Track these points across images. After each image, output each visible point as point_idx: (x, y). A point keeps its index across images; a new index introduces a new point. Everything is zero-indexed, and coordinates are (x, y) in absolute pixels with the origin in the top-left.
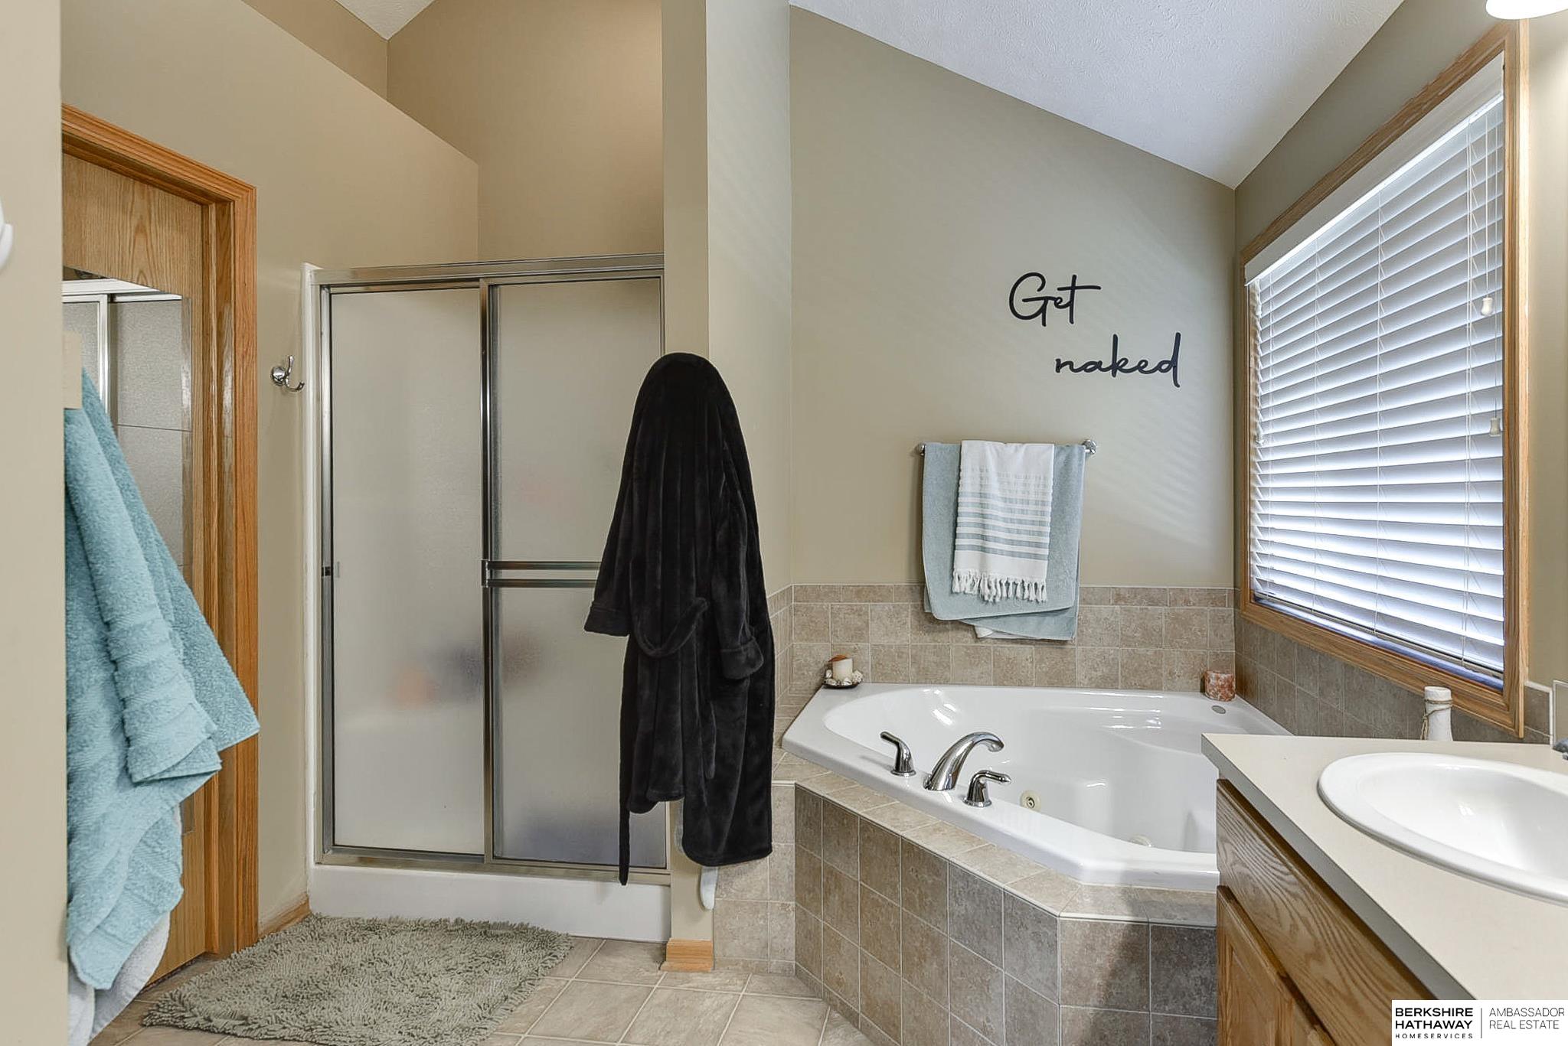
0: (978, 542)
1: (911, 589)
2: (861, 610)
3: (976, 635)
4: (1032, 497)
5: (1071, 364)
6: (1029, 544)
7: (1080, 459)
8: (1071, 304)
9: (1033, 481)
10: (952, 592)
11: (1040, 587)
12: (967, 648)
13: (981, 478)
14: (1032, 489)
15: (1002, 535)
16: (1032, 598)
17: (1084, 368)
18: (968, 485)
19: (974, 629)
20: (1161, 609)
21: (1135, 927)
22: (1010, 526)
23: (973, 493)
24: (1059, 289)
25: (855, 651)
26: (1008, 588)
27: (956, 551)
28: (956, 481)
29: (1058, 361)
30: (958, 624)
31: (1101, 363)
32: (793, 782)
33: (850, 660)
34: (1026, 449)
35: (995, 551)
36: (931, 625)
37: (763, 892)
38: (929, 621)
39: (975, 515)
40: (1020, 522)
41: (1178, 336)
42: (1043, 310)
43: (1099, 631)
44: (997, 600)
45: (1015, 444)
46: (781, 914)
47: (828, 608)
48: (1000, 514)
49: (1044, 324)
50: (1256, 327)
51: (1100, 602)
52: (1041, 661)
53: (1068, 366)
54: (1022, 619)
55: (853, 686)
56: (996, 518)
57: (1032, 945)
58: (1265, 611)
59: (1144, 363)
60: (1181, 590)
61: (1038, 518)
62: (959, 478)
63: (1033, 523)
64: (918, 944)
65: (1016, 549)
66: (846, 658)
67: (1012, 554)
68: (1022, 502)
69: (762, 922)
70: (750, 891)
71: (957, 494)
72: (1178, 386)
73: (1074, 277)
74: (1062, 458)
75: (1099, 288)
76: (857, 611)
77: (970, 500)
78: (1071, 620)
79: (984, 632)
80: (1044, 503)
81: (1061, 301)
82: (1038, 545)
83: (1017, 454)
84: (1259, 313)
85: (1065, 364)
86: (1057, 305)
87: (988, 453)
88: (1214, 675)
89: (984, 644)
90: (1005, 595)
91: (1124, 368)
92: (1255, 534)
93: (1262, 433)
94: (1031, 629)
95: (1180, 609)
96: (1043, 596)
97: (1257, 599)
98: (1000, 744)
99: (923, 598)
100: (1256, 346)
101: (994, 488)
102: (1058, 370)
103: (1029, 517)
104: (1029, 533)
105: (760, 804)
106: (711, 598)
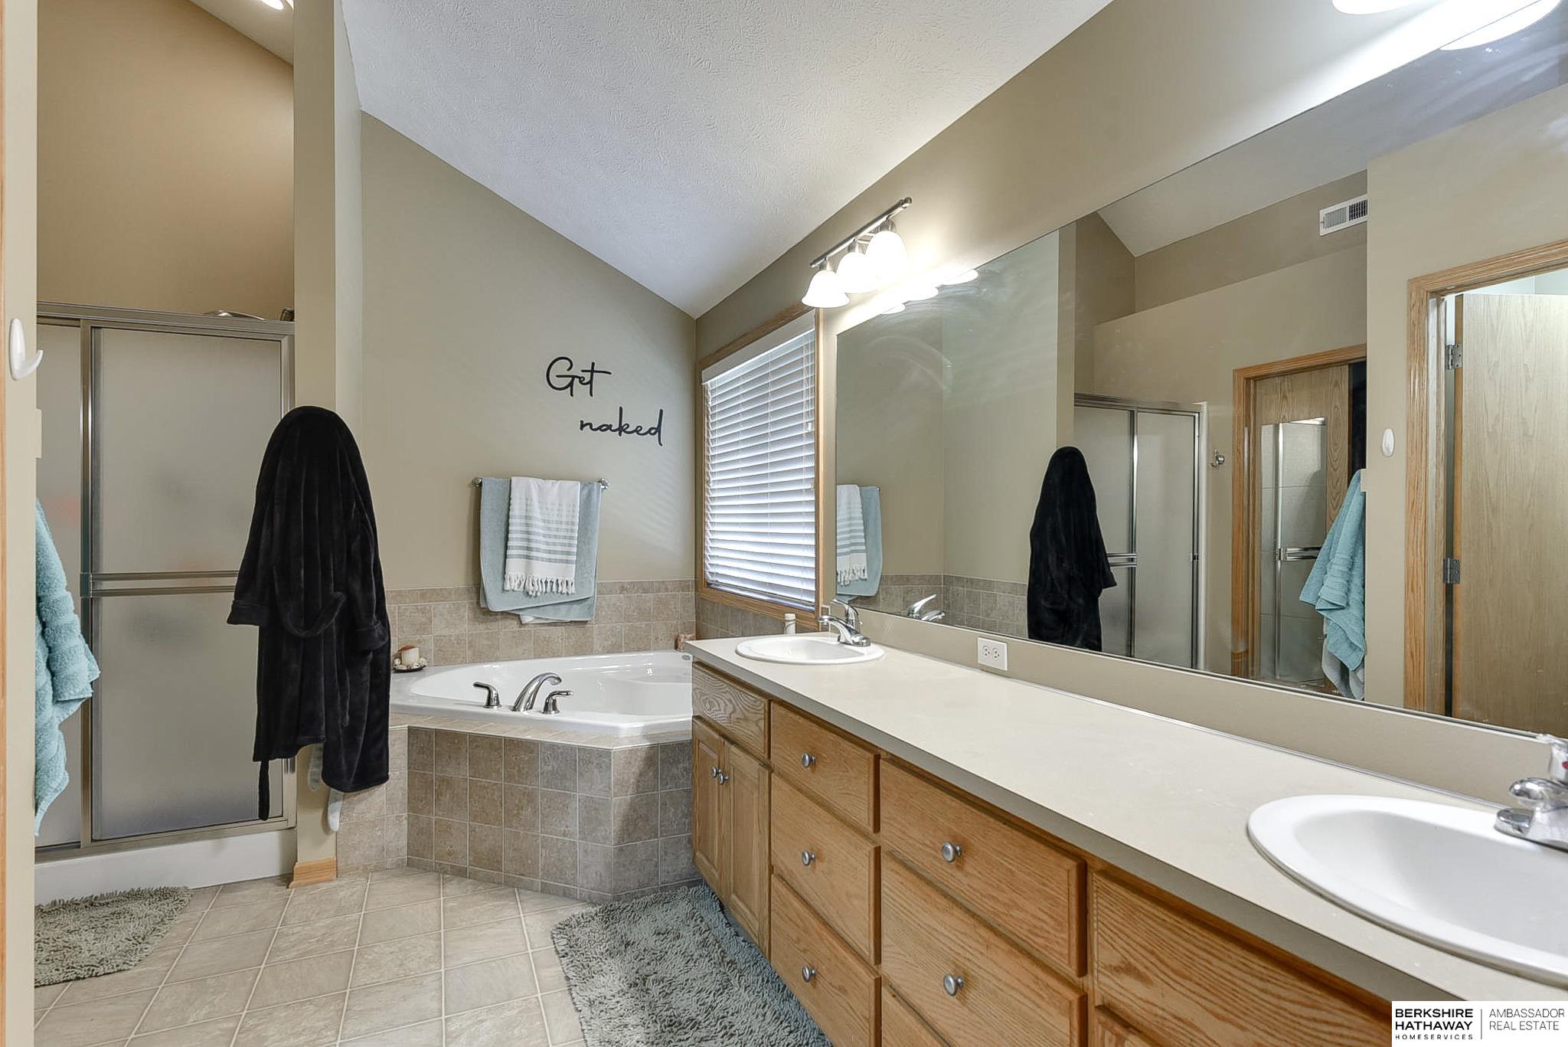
0: (525, 552)
1: (469, 590)
2: (425, 608)
3: (521, 622)
4: (564, 519)
5: (591, 425)
6: (562, 553)
7: (598, 493)
8: (590, 382)
9: (565, 507)
10: (503, 589)
11: (570, 583)
12: (514, 632)
13: (527, 505)
14: (565, 513)
15: (543, 547)
16: (564, 591)
17: (599, 428)
18: (517, 510)
19: (519, 619)
20: (651, 595)
21: (652, 747)
22: (548, 540)
23: (521, 516)
24: (583, 371)
25: (419, 642)
26: (546, 586)
27: (507, 560)
28: (507, 507)
29: (582, 422)
30: (506, 614)
31: (611, 426)
32: (407, 726)
33: (417, 649)
34: (560, 485)
35: (537, 559)
36: (484, 617)
37: (381, 810)
38: (484, 613)
39: (522, 532)
40: (556, 537)
41: (661, 411)
42: (571, 385)
43: (609, 613)
44: (539, 594)
45: (551, 481)
46: (395, 824)
47: (395, 609)
48: (541, 531)
49: (572, 395)
50: (708, 412)
51: (610, 592)
52: (569, 638)
53: (588, 426)
54: (557, 607)
55: (420, 669)
56: (538, 534)
57: (596, 771)
58: (712, 591)
59: (639, 429)
60: (663, 582)
61: (569, 534)
62: (510, 505)
63: (565, 537)
64: (517, 801)
65: (553, 556)
66: (413, 647)
67: (550, 560)
68: (557, 522)
69: (379, 833)
70: (369, 812)
71: (508, 517)
72: (661, 445)
73: (593, 364)
74: (585, 492)
75: (610, 373)
76: (421, 609)
77: (518, 521)
78: (591, 607)
79: (527, 619)
80: (573, 523)
81: (584, 380)
82: (568, 553)
83: (553, 488)
84: (710, 403)
85: (587, 424)
86: (581, 382)
87: (532, 486)
88: (683, 636)
89: (526, 628)
90: (544, 590)
91: (627, 430)
92: (708, 543)
93: (712, 479)
94: (564, 614)
95: (662, 594)
96: (572, 590)
97: (709, 584)
98: (559, 680)
99: (479, 597)
100: (708, 423)
101: (537, 513)
102: (582, 429)
103: (562, 534)
104: (562, 544)
105: (380, 745)
106: (348, 592)
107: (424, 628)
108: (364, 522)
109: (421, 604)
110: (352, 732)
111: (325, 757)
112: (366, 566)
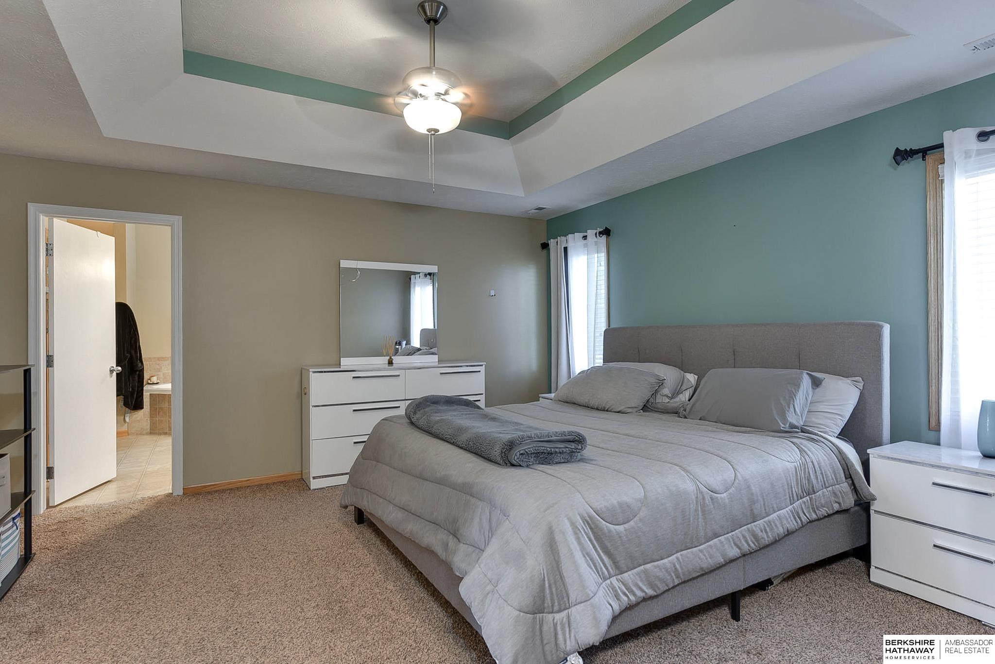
33: (156, 377)
37: (141, 417)
46: (146, 421)
76: (158, 364)
105: (141, 398)
106: (131, 354)
107: (159, 370)
108: (135, 335)
109: (158, 362)
110: (132, 393)
111: (124, 401)
112: (136, 347)
